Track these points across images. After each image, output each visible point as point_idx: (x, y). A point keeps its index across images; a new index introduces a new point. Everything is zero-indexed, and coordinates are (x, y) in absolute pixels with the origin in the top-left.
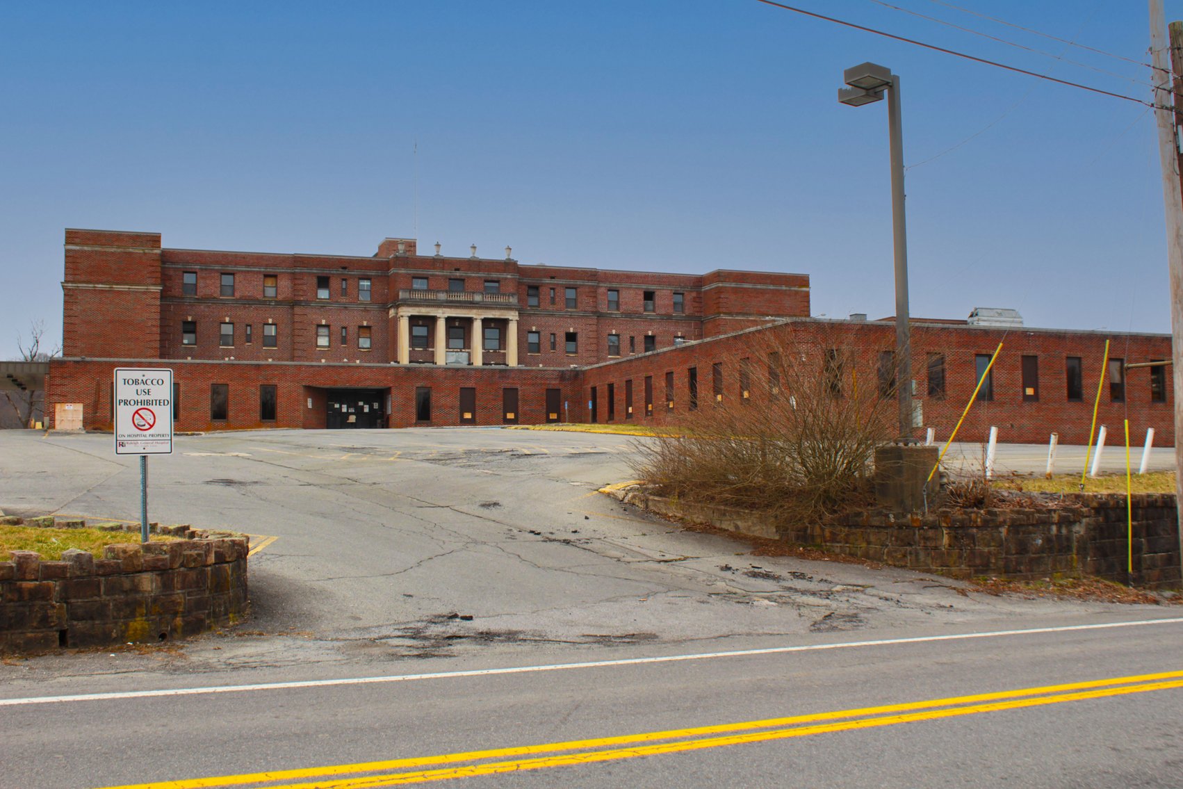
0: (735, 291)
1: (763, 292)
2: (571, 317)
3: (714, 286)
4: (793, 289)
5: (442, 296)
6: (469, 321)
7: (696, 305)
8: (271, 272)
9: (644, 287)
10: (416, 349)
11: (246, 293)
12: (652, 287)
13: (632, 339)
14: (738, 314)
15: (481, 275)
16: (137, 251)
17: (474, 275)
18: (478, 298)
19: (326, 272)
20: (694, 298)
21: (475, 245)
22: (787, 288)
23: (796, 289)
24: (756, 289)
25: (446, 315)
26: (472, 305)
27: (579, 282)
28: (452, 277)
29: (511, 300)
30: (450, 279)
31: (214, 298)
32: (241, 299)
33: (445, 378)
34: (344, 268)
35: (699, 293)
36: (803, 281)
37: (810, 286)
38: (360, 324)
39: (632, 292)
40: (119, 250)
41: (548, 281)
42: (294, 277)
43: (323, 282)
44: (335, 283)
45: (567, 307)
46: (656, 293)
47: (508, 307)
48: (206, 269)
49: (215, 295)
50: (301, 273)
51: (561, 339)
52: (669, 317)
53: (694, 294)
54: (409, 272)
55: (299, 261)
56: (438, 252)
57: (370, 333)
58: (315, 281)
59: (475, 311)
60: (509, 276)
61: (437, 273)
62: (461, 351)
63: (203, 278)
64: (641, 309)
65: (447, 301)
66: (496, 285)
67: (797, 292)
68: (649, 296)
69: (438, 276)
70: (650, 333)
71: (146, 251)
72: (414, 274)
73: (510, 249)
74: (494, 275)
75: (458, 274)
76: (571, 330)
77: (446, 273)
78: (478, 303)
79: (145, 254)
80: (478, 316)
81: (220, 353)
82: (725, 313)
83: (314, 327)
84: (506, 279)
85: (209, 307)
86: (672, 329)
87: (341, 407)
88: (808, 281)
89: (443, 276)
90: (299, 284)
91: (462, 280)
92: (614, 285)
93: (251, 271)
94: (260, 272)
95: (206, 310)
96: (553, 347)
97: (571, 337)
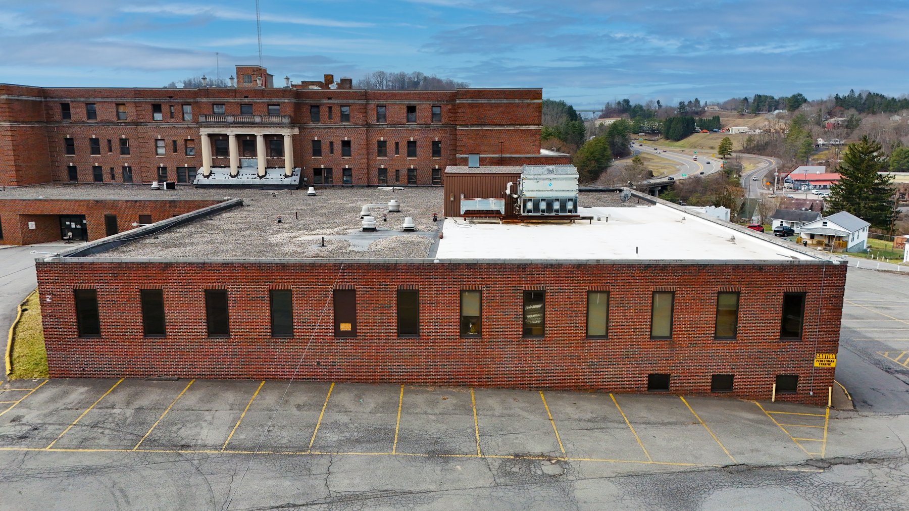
0: (471, 106)
1: (498, 106)
2: (345, 129)
4: (526, 101)
5: (230, 119)
6: (253, 137)
7: (451, 115)
8: (120, 101)
9: (407, 102)
10: (219, 157)
11: (105, 118)
12: (413, 103)
13: (397, 144)
14: (472, 125)
15: (264, 100)
17: (259, 101)
18: (258, 119)
19: (158, 100)
20: (450, 109)
22: (520, 101)
23: (529, 101)
24: (490, 104)
25: (234, 133)
26: (253, 124)
27: (351, 101)
28: (243, 103)
29: (284, 120)
30: (241, 105)
31: (83, 121)
32: (101, 122)
33: (127, 208)
34: (171, 97)
35: (454, 105)
36: (537, 94)
37: (541, 98)
38: (186, 138)
39: (396, 107)
41: (325, 101)
42: (136, 105)
43: (157, 108)
44: (164, 108)
45: (341, 122)
46: (417, 107)
48: (75, 101)
49: (84, 120)
50: (140, 102)
51: (338, 147)
52: (427, 125)
53: (450, 107)
54: (209, 100)
55: (138, 93)
56: (232, 83)
57: (194, 144)
58: (150, 107)
59: (255, 129)
60: (286, 101)
61: (231, 100)
62: (252, 158)
63: (74, 107)
64: (405, 121)
65: (234, 123)
66: (278, 107)
67: (529, 104)
68: (411, 109)
69: (232, 102)
70: (412, 139)
72: (214, 102)
73: (288, 79)
74: (275, 100)
75: (246, 100)
76: (346, 139)
77: (237, 100)
78: (257, 123)
80: (259, 133)
81: (91, 160)
82: (461, 125)
83: (153, 141)
84: (285, 103)
85: (80, 128)
86: (430, 135)
87: (71, 225)
88: (541, 94)
89: (235, 102)
90: (139, 111)
91: (250, 105)
92: (382, 102)
93: (106, 102)
94: (113, 102)
95: (79, 130)
96: (332, 152)
97: (346, 144)
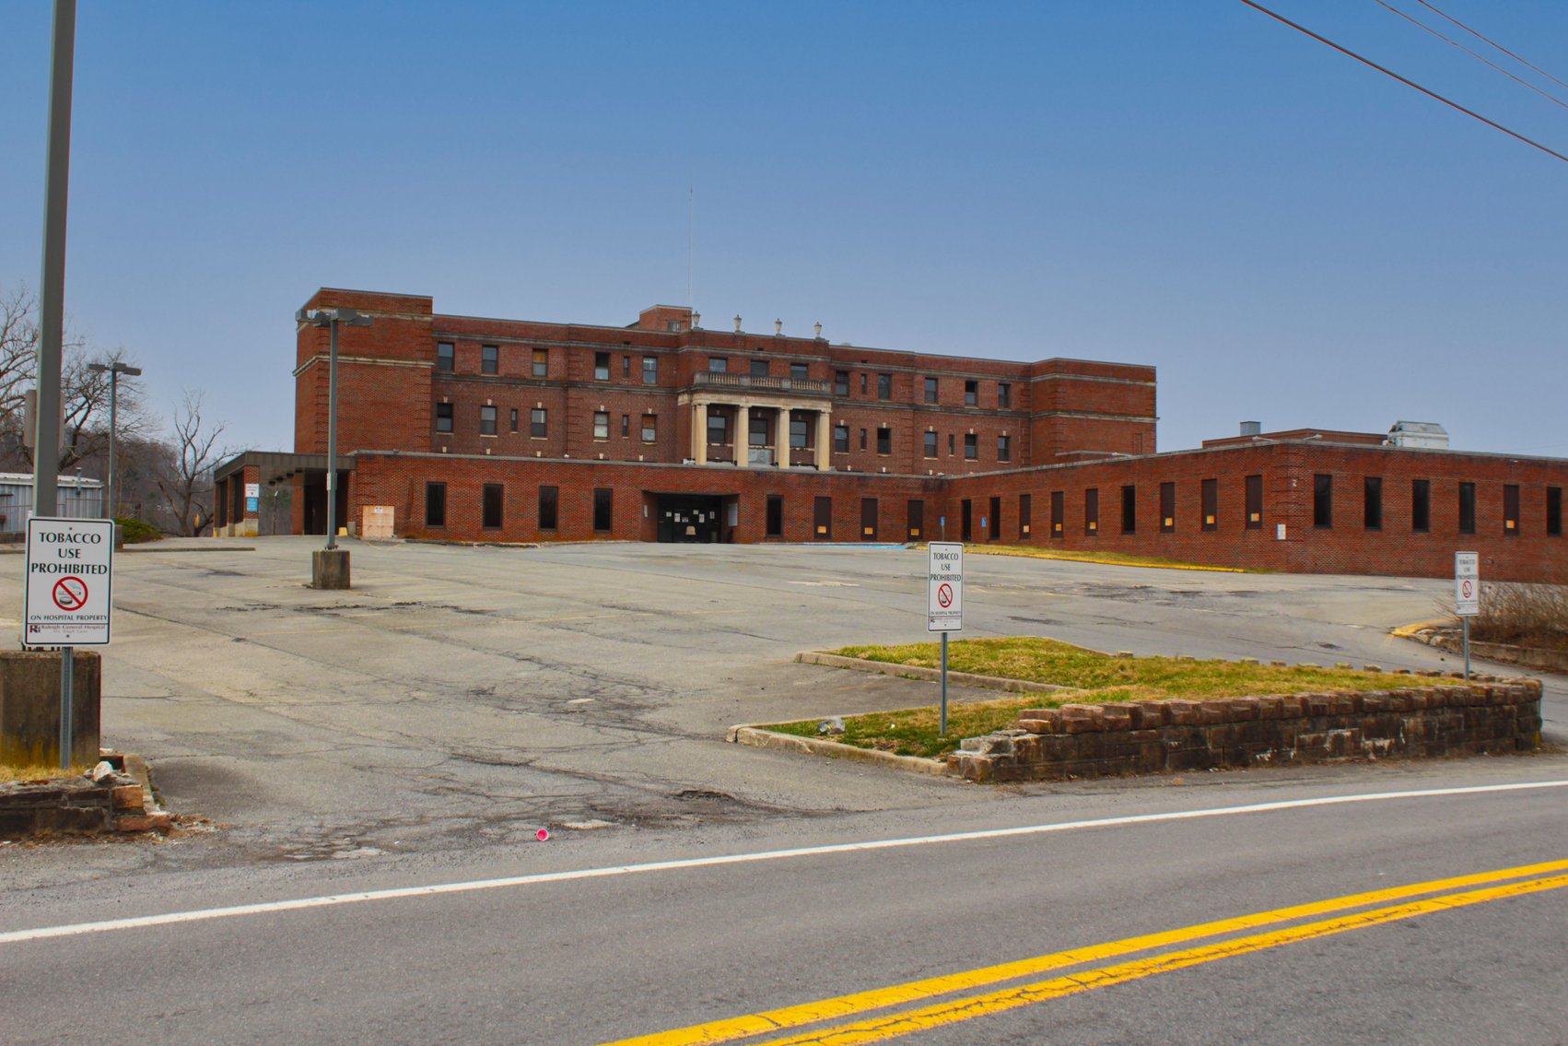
0: (1074, 384)
1: (1105, 386)
2: (884, 410)
3: (1048, 377)
4: (1138, 383)
5: (746, 381)
6: (775, 412)
7: (1024, 398)
8: (540, 345)
9: (966, 375)
10: (713, 444)
11: (513, 371)
12: (975, 376)
13: (952, 437)
14: (1077, 412)
15: (788, 356)
16: (405, 318)
17: (779, 356)
18: (786, 385)
19: (607, 347)
20: (1022, 390)
21: (781, 320)
22: (1131, 383)
23: (1141, 383)
24: (1097, 383)
25: (750, 405)
26: (779, 393)
27: (894, 368)
28: (755, 358)
29: (824, 388)
30: (752, 361)
31: (475, 375)
32: (505, 377)
33: (799, 485)
34: (627, 343)
35: (1027, 384)
36: (1149, 374)
37: (1158, 379)
38: (644, 412)
39: (952, 381)
40: (384, 316)
41: (859, 365)
42: (568, 352)
43: (602, 359)
44: (616, 361)
45: (879, 398)
46: (980, 383)
47: (820, 397)
48: (465, 340)
49: (476, 372)
50: (577, 348)
51: (872, 438)
52: (993, 413)
53: (1021, 386)
54: (706, 350)
55: (573, 333)
56: (738, 327)
57: (655, 423)
58: (593, 358)
59: (782, 400)
60: (819, 359)
61: (739, 353)
62: (763, 448)
63: (462, 350)
64: (962, 403)
65: (752, 388)
66: (804, 369)
67: (1142, 388)
68: (971, 386)
69: (739, 356)
70: (972, 431)
71: (416, 318)
72: (712, 353)
73: (821, 326)
74: (803, 357)
75: (761, 354)
76: (884, 426)
77: (748, 353)
78: (786, 391)
79: (414, 321)
80: (785, 406)
81: (481, 443)
82: (1062, 411)
83: (592, 413)
84: (816, 362)
85: (468, 386)
86: (996, 427)
87: (673, 516)
88: (1155, 374)
89: (744, 356)
90: (574, 362)
91: (765, 362)
92: (933, 373)
93: (518, 344)
94: (526, 345)
95: (465, 389)
96: (863, 445)
97: (884, 434)
